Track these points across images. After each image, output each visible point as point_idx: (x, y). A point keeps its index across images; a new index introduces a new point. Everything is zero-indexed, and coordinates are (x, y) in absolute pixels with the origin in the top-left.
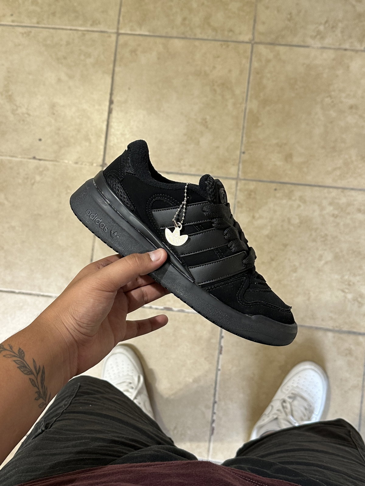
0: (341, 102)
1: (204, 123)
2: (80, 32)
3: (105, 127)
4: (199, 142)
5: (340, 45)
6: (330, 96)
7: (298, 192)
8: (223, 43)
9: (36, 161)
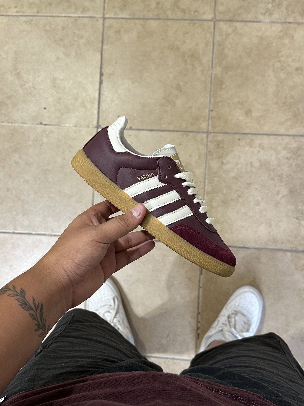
0: (289, 66)
1: (179, 88)
2: (73, 19)
3: (97, 96)
4: (175, 104)
5: (285, 19)
6: (280, 61)
7: (258, 141)
8: (190, 22)
9: (43, 126)
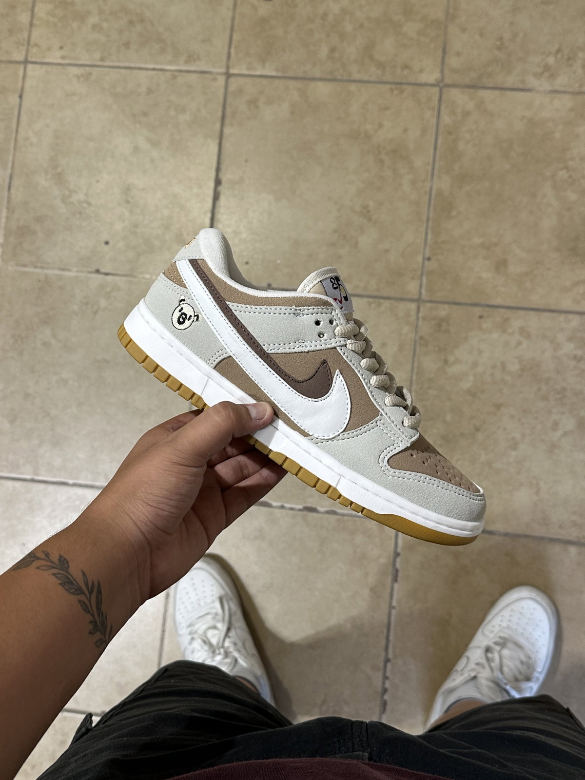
1: (366, 213)
2: (168, 74)
3: (208, 222)
4: (357, 243)
5: (581, 86)
6: (566, 168)
7: (517, 321)
8: (393, 87)
9: (100, 276)
